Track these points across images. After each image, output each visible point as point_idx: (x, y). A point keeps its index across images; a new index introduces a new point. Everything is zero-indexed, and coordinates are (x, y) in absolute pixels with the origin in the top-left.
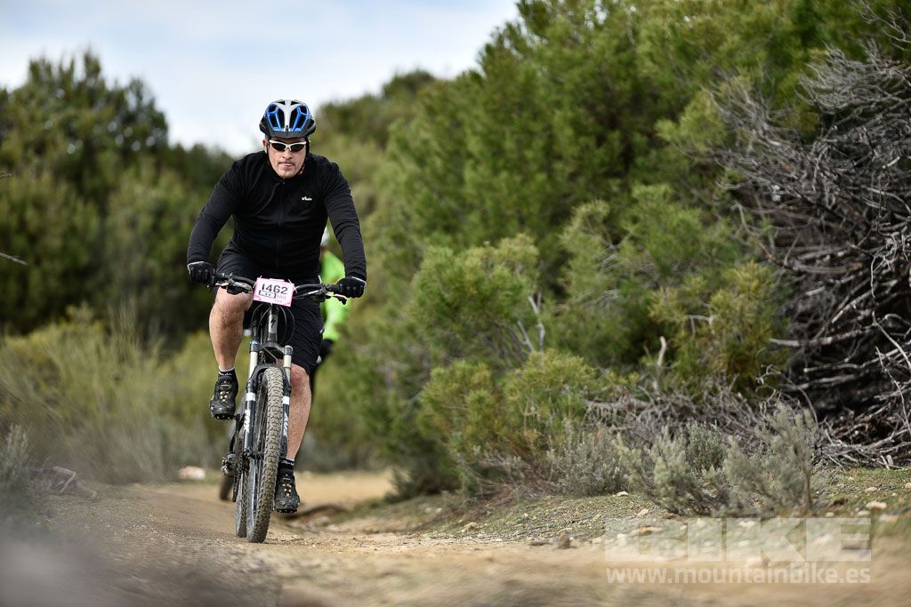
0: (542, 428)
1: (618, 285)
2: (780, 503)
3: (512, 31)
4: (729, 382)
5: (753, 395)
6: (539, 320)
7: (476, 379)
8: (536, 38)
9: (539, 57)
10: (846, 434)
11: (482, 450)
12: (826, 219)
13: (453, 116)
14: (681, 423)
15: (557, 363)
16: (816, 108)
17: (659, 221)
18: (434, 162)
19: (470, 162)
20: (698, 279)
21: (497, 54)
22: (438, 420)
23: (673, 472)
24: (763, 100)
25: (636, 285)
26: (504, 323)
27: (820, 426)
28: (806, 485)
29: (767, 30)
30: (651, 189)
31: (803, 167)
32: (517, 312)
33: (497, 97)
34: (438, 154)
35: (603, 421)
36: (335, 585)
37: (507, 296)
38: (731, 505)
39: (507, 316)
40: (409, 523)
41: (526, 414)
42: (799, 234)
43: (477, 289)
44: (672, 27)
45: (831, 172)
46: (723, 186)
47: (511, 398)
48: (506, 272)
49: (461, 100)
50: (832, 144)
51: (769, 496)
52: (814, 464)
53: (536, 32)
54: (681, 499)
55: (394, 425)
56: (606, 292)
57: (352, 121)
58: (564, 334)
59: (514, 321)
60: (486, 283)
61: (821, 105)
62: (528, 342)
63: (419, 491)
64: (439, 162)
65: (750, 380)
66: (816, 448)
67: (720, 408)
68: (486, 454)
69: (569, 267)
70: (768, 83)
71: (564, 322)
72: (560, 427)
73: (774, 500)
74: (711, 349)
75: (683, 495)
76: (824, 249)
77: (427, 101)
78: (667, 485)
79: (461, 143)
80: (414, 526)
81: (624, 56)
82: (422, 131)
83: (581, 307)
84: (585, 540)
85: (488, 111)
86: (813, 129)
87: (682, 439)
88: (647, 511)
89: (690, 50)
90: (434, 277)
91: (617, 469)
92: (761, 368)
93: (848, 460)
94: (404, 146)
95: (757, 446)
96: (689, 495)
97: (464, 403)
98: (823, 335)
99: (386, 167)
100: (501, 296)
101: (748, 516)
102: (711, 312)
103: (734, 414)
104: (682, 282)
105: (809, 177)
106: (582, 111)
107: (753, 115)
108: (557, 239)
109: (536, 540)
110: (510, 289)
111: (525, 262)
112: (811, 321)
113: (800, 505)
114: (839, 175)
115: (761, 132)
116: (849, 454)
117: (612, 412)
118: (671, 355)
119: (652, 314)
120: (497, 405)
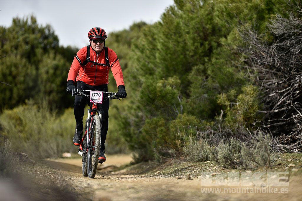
0: (182, 140)
1: (207, 93)
2: (260, 164)
3: (172, 9)
4: (244, 125)
5: (251, 129)
6: (181, 104)
7: (160, 123)
8: (180, 11)
9: (181, 17)
10: (282, 141)
11: (162, 147)
12: (275, 71)
13: (152, 37)
14: (228, 138)
15: (187, 118)
16: (272, 34)
17: (220, 71)
18: (146, 52)
19: (158, 52)
20: (233, 91)
21: (167, 16)
22: (147, 137)
23: (224, 154)
24: (255, 31)
25: (213, 92)
26: (169, 105)
27: (274, 139)
28: (268, 159)
29: (257, 8)
30: (218, 61)
31: (268, 53)
32: (173, 101)
33: (167, 30)
34: (148, 49)
35: (202, 137)
36: (112, 192)
37: (171, 96)
38: (243, 165)
39: (170, 102)
40: (138, 172)
41: (177, 135)
42: (267, 76)
43: (161, 93)
44: (225, 7)
45: (277, 55)
46: (242, 60)
47: (172, 130)
48: (170, 88)
49: (155, 31)
50: (278, 46)
51: (256, 162)
52: (271, 152)
53: (180, 9)
54: (227, 163)
55: (133, 139)
56: (203, 95)
57: (120, 38)
58: (189, 109)
59: (173, 104)
60: (164, 92)
61: (274, 33)
62: (177, 111)
63: (142, 161)
64: (148, 52)
65: (251, 124)
66: (272, 146)
67: (241, 133)
68: (164, 149)
69: (191, 87)
70: (256, 26)
71: (189, 105)
72: (188, 139)
73: (258, 163)
74: (238, 114)
75: (228, 162)
76: (275, 81)
77: (144, 32)
78: (222, 159)
79: (155, 46)
80: (140, 172)
81: (209, 17)
82: (143, 42)
83: (195, 100)
84: (195, 177)
85: (164, 35)
86: (272, 41)
87: (228, 144)
88: (216, 167)
89: (231, 15)
90: (146, 90)
91: (206, 154)
92: (254, 120)
93: (283, 150)
94: (137, 47)
95: (253, 146)
96: (230, 162)
97: (156, 131)
98: (275, 109)
99: (131, 53)
100: (168, 96)
101: (249, 169)
102: (238, 101)
103: (245, 135)
104: (228, 91)
105: (270, 57)
106: (196, 35)
107: (251, 36)
108: (187, 77)
109: (179, 177)
110: (171, 94)
111: (176, 85)
112: (271, 104)
113: (266, 165)
114: (280, 56)
115: (254, 42)
116: (283, 148)
117: (205, 134)
118: (225, 116)
119: (218, 102)
120: (167, 132)
